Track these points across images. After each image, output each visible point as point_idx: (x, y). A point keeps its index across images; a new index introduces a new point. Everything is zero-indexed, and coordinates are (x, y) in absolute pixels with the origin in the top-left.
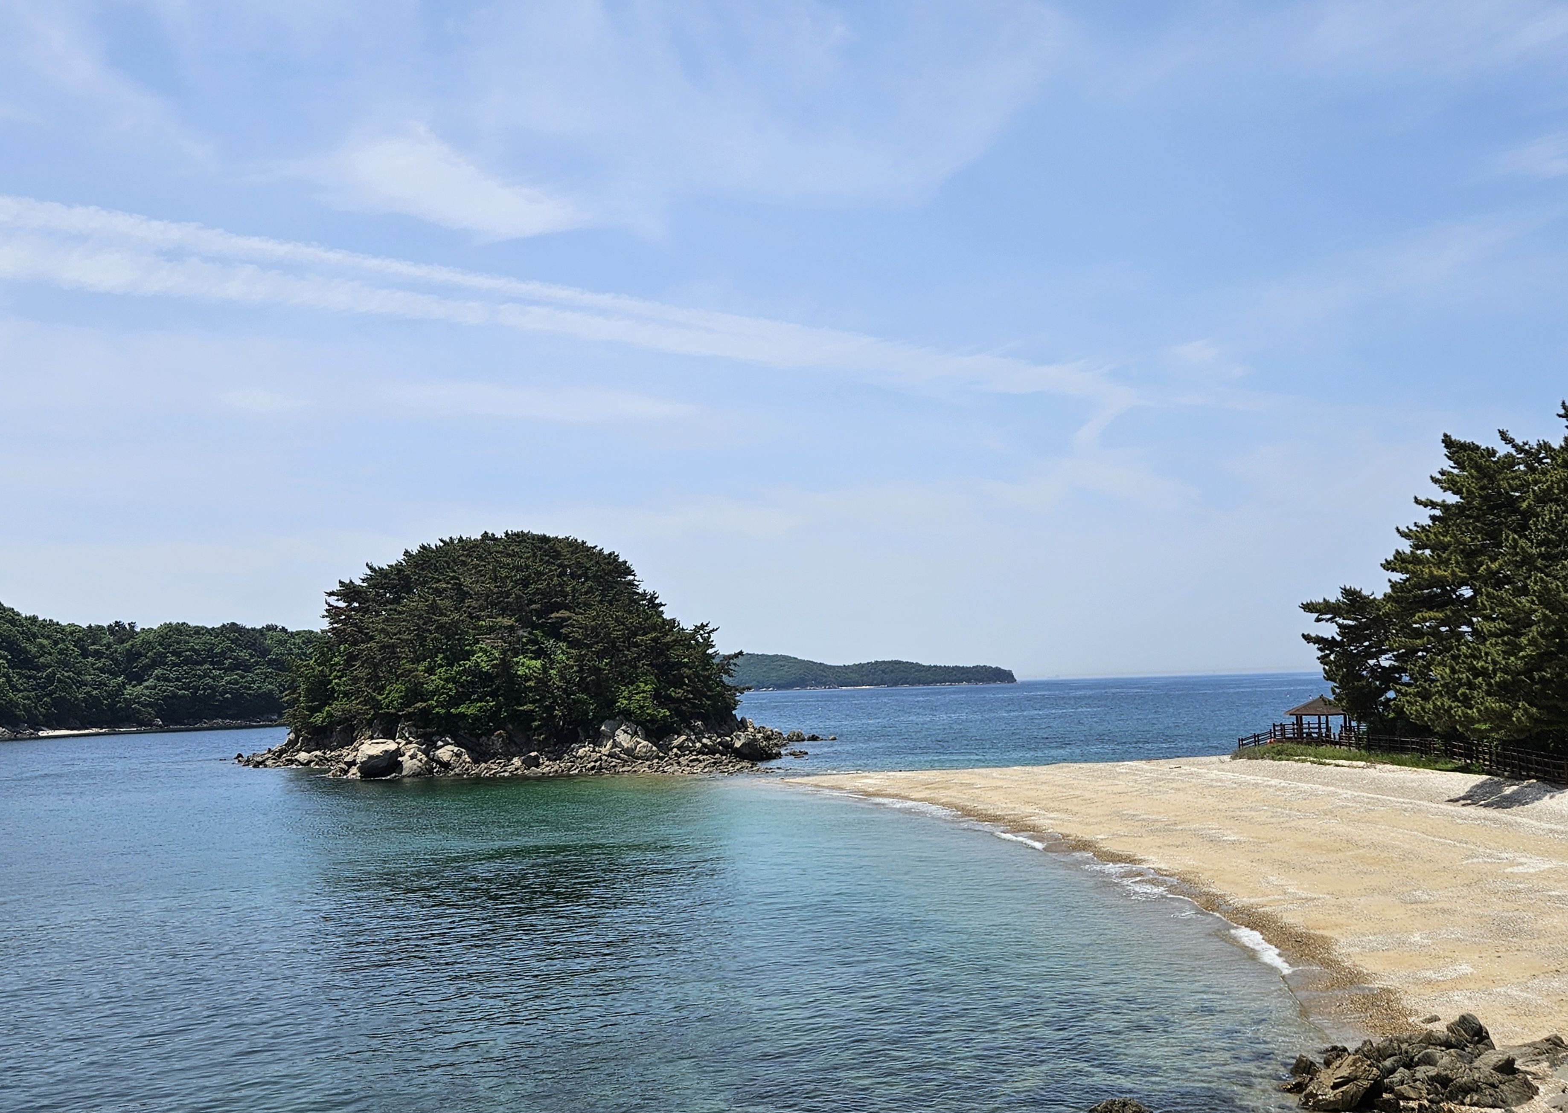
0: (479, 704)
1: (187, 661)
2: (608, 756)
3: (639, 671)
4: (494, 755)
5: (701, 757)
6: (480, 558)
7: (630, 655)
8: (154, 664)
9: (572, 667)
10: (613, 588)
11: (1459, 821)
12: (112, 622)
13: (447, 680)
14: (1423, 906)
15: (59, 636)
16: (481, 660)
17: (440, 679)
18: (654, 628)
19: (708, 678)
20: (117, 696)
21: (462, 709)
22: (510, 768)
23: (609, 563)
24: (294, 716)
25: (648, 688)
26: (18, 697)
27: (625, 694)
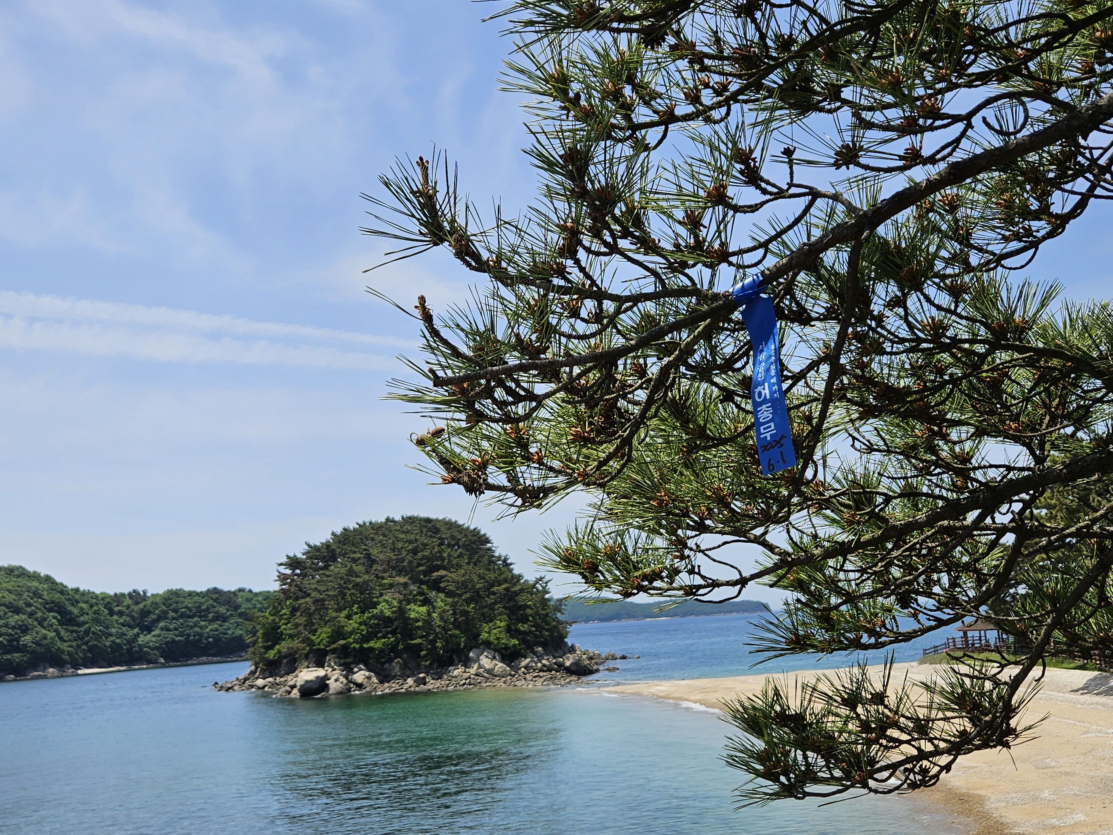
0: (383, 640)
1: (183, 616)
2: (476, 675)
3: (496, 612)
4: (394, 677)
5: (541, 674)
6: (384, 535)
7: (490, 601)
8: (159, 619)
9: (448, 611)
10: (477, 553)
11: (1079, 706)
12: (131, 590)
13: (360, 624)
14: (1052, 770)
15: (94, 601)
16: (384, 609)
17: (356, 622)
18: (506, 581)
19: (547, 615)
20: (134, 642)
21: (371, 644)
22: (406, 686)
23: (474, 535)
24: (254, 653)
25: (503, 624)
26: (65, 646)
27: (486, 629)
